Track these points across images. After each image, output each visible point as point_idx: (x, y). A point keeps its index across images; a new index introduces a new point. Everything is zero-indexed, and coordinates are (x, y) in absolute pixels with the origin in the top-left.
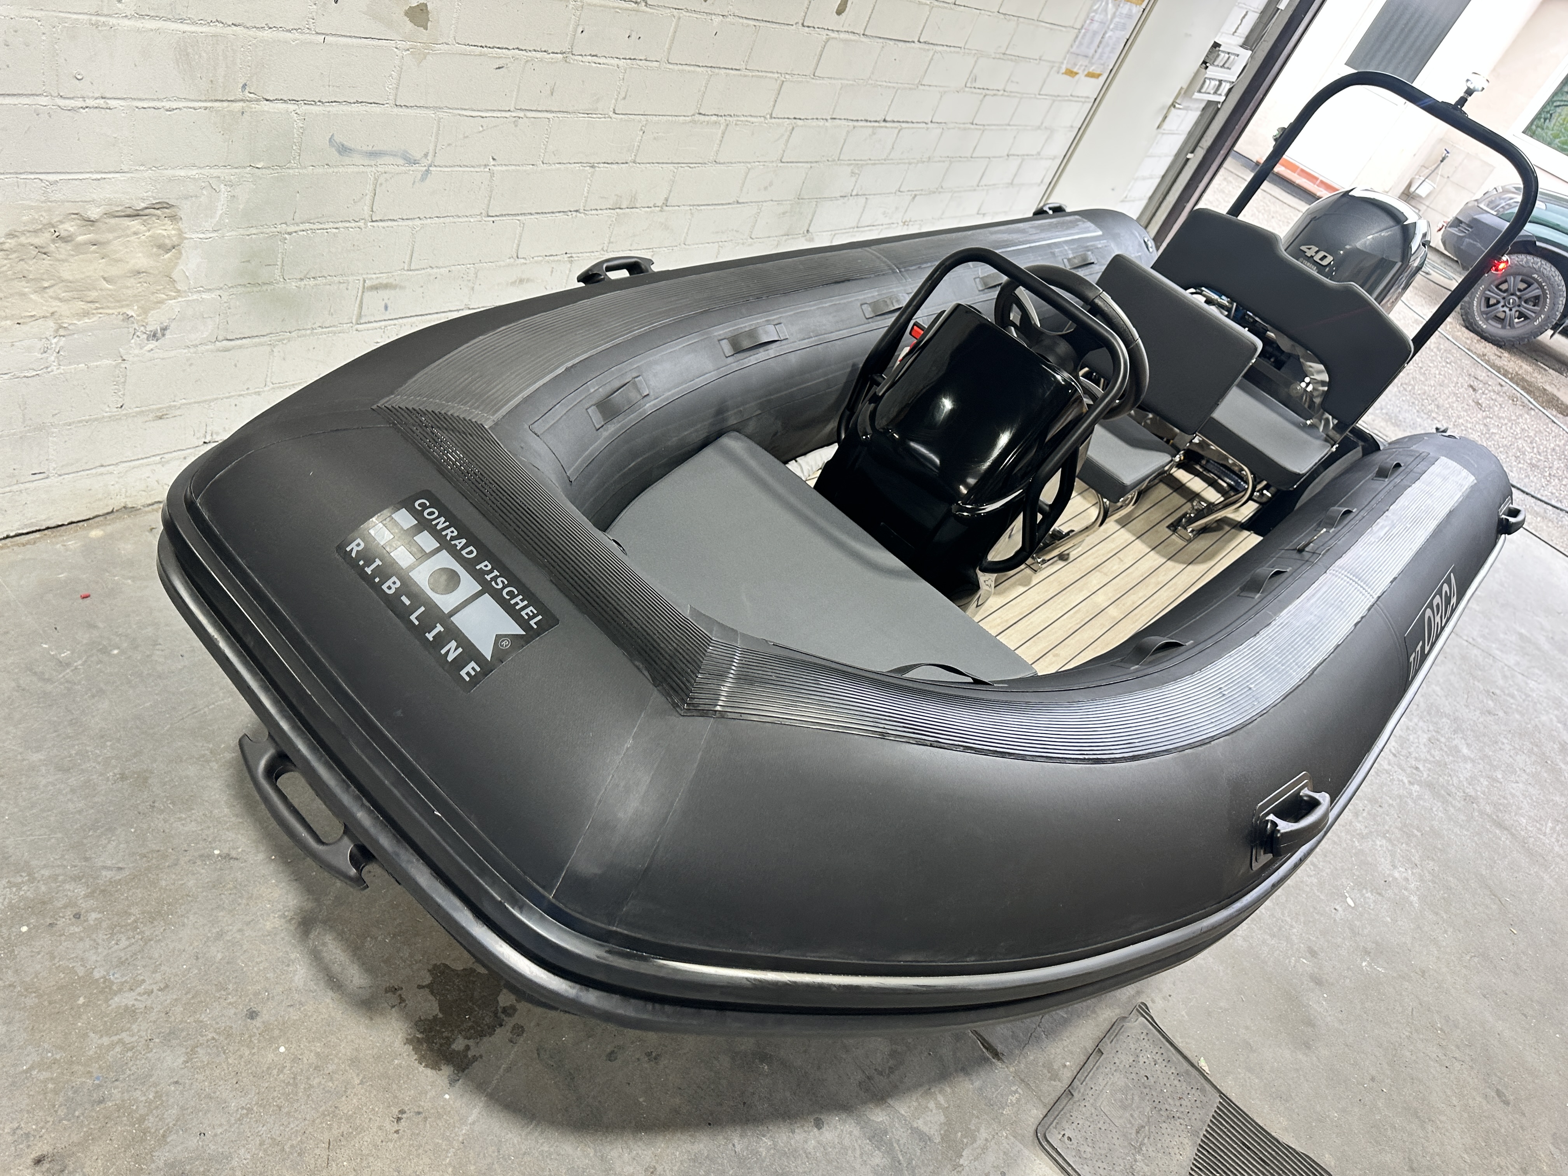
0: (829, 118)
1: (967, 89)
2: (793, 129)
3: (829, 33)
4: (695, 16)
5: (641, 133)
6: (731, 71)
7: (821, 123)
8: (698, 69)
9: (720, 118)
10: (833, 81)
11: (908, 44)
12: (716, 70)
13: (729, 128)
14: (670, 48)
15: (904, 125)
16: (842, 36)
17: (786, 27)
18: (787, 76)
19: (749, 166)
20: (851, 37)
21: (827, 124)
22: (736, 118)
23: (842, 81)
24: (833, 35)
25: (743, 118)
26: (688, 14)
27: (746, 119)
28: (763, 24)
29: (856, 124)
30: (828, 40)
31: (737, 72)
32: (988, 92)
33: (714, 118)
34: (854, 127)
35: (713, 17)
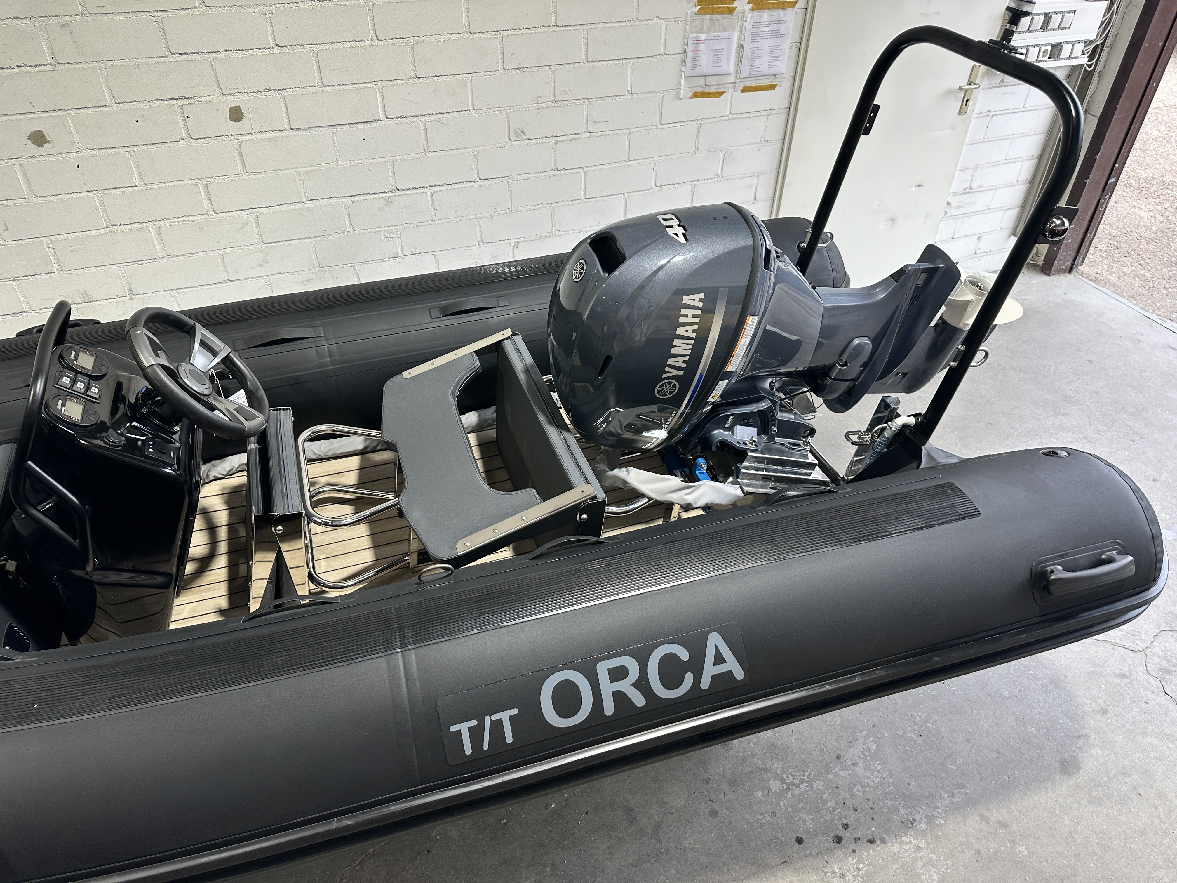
0: (305, 200)
1: (514, 143)
2: (257, 216)
3: (239, 137)
4: (39, 159)
5: (52, 250)
6: (126, 189)
7: (298, 206)
8: (79, 195)
9: (145, 224)
10: (280, 173)
11: (374, 124)
12: (106, 192)
13: (161, 229)
14: (30, 187)
15: (435, 189)
16: (259, 136)
17: (171, 144)
18: (209, 180)
19: (220, 252)
20: (273, 134)
21: (305, 206)
22: (168, 221)
23: (297, 170)
24: (244, 138)
25: (176, 220)
26: (30, 160)
27: (182, 219)
28: (135, 148)
29: (353, 198)
30: (241, 143)
31: (136, 188)
32: (558, 139)
33: (139, 225)
34: (353, 202)
35: (64, 156)
